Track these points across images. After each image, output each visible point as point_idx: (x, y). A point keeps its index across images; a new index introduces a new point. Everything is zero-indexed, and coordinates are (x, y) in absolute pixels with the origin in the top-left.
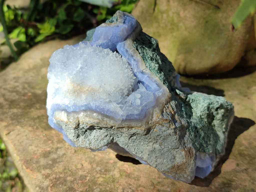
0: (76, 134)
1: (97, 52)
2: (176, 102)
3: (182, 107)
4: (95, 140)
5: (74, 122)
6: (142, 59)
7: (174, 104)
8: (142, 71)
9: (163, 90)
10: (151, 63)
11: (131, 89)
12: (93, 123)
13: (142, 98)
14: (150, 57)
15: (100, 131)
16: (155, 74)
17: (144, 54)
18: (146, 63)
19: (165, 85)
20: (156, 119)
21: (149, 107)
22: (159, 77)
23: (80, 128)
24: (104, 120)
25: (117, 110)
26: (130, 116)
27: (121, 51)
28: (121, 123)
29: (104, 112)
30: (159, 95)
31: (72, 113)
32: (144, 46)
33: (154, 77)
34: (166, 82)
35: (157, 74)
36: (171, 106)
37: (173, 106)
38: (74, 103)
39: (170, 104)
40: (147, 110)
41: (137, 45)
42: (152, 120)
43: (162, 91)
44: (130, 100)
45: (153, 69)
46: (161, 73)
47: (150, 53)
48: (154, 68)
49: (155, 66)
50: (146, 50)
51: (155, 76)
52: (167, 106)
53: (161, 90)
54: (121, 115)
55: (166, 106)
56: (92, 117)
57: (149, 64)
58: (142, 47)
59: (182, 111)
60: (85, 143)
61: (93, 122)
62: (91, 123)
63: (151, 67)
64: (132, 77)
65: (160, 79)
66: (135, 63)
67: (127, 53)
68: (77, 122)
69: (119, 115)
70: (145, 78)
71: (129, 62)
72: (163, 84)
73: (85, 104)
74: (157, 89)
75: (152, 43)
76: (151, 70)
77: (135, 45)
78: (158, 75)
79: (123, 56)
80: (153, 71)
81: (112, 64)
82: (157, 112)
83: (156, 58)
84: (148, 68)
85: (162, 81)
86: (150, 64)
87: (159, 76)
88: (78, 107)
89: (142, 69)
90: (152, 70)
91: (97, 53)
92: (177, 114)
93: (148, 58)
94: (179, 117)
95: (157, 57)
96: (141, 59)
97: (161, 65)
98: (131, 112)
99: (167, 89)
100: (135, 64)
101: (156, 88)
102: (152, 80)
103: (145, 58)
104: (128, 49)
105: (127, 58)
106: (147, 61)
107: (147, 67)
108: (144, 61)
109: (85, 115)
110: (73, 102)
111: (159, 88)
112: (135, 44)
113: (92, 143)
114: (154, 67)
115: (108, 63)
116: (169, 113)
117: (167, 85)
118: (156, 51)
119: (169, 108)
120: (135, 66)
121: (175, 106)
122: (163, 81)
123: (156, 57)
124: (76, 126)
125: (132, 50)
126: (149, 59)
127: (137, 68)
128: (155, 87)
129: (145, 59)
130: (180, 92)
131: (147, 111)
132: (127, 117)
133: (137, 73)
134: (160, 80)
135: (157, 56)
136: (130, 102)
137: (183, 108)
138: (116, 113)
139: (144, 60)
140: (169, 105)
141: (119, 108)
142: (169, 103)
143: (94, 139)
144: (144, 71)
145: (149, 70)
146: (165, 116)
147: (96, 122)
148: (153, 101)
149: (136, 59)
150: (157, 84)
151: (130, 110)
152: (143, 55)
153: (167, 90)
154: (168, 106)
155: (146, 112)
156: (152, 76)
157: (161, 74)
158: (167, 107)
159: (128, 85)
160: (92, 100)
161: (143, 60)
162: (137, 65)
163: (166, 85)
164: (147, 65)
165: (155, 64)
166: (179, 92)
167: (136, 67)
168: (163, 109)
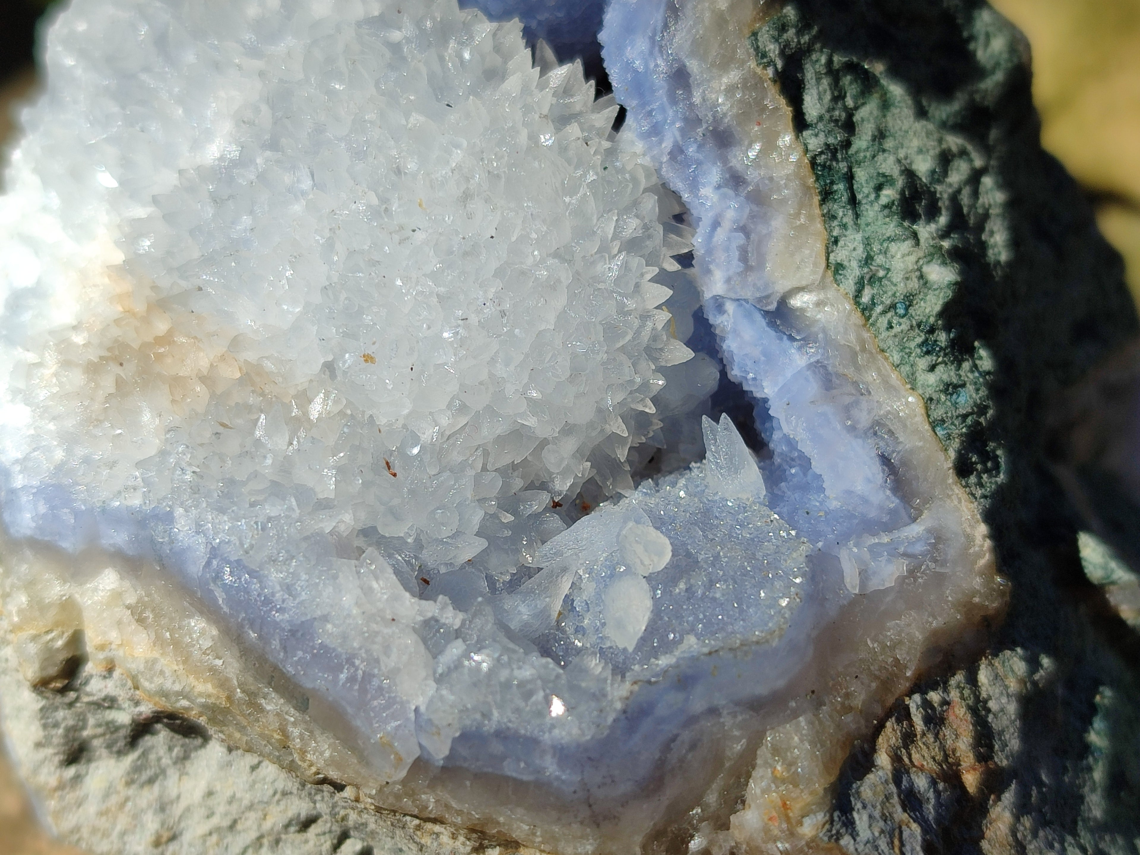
0: (61, 731)
1: (396, 36)
2: (1046, 661)
3: (1093, 709)
4: (215, 821)
5: (34, 638)
6: (811, 180)
7: (1013, 686)
8: (783, 302)
9: (929, 531)
10: (890, 239)
11: (622, 454)
12: (182, 694)
13: (682, 586)
14: (900, 182)
15: (254, 768)
16: (896, 357)
17: (847, 144)
18: (844, 226)
19: (973, 479)
20: (766, 830)
21: (720, 700)
22: (929, 392)
23: (88, 694)
24: (261, 710)
25: (387, 649)
26: (497, 748)
27: (628, 66)
28: (404, 782)
29: (260, 637)
30: (874, 585)
31: (28, 553)
32: (878, 68)
33: (886, 382)
34: (986, 456)
35: (923, 363)
36: (974, 710)
37: (991, 704)
38: (60, 468)
39: (973, 680)
40: (692, 720)
41: (806, 39)
42: (723, 825)
43: (919, 548)
44: (564, 570)
45: (893, 306)
46: (971, 351)
47: (915, 143)
48: (909, 300)
49: (921, 277)
50: (885, 105)
51: (894, 377)
52: (927, 704)
53: (916, 529)
54: (417, 710)
55: (914, 702)
56: (176, 644)
57: (867, 243)
58: (851, 68)
59: (1086, 749)
60: (123, 822)
61: (177, 687)
62: (164, 694)
63: (873, 279)
64: (655, 338)
65: (938, 413)
66: (730, 215)
67: (673, 100)
68: (60, 643)
69: (391, 702)
70: (789, 374)
71: (678, 185)
72: (951, 477)
73: (136, 501)
74: (873, 514)
75: (969, 57)
76: (866, 311)
77: (776, 40)
78: (932, 368)
79: (630, 120)
80: (883, 321)
81: (493, 176)
82: (790, 765)
83: (965, 199)
84: (849, 285)
85: (949, 437)
86: (876, 247)
87: (932, 379)
88: (77, 514)
89: (781, 286)
90: (879, 309)
91: (395, 48)
92: (1009, 796)
93: (879, 188)
94: (1027, 822)
95: (975, 194)
96: (795, 184)
97: (998, 274)
98: (517, 710)
99: (983, 529)
100: (727, 224)
101: (865, 500)
102: (847, 410)
103: (850, 178)
104: (693, 66)
105: (667, 144)
106: (857, 216)
107: (839, 267)
108: (830, 205)
109: (131, 599)
110: (59, 455)
111: (894, 502)
112: (783, 28)
113: (187, 838)
114: (914, 284)
115: (458, 156)
116: (921, 782)
117: (988, 491)
118: (994, 134)
119: (946, 732)
120: (721, 235)
121: (1012, 708)
122: (956, 444)
123: (966, 192)
124: (42, 668)
125: (733, 76)
126: (884, 200)
127: (736, 266)
128: (860, 487)
129: (840, 187)
130: (1113, 564)
131: (686, 736)
132: (464, 752)
133: (730, 307)
134: (934, 425)
135: (987, 181)
136: (565, 587)
137: (1098, 723)
138: (368, 677)
139: (826, 195)
140: (954, 695)
141: (410, 641)
142: (959, 677)
143: (203, 812)
144: (797, 302)
145: (848, 306)
146: (861, 819)
147: (200, 695)
148: (775, 643)
149: (753, 176)
150: (885, 460)
151: (507, 685)
152: (831, 150)
153: (970, 539)
154: (945, 703)
155: (667, 747)
156: (858, 369)
157: (966, 365)
158: (928, 720)
159: (601, 412)
160: (195, 490)
161: (817, 199)
162: (747, 235)
163: (981, 485)
164: (840, 255)
165: (930, 257)
166: (1105, 567)
167: (727, 249)
168: (881, 727)
